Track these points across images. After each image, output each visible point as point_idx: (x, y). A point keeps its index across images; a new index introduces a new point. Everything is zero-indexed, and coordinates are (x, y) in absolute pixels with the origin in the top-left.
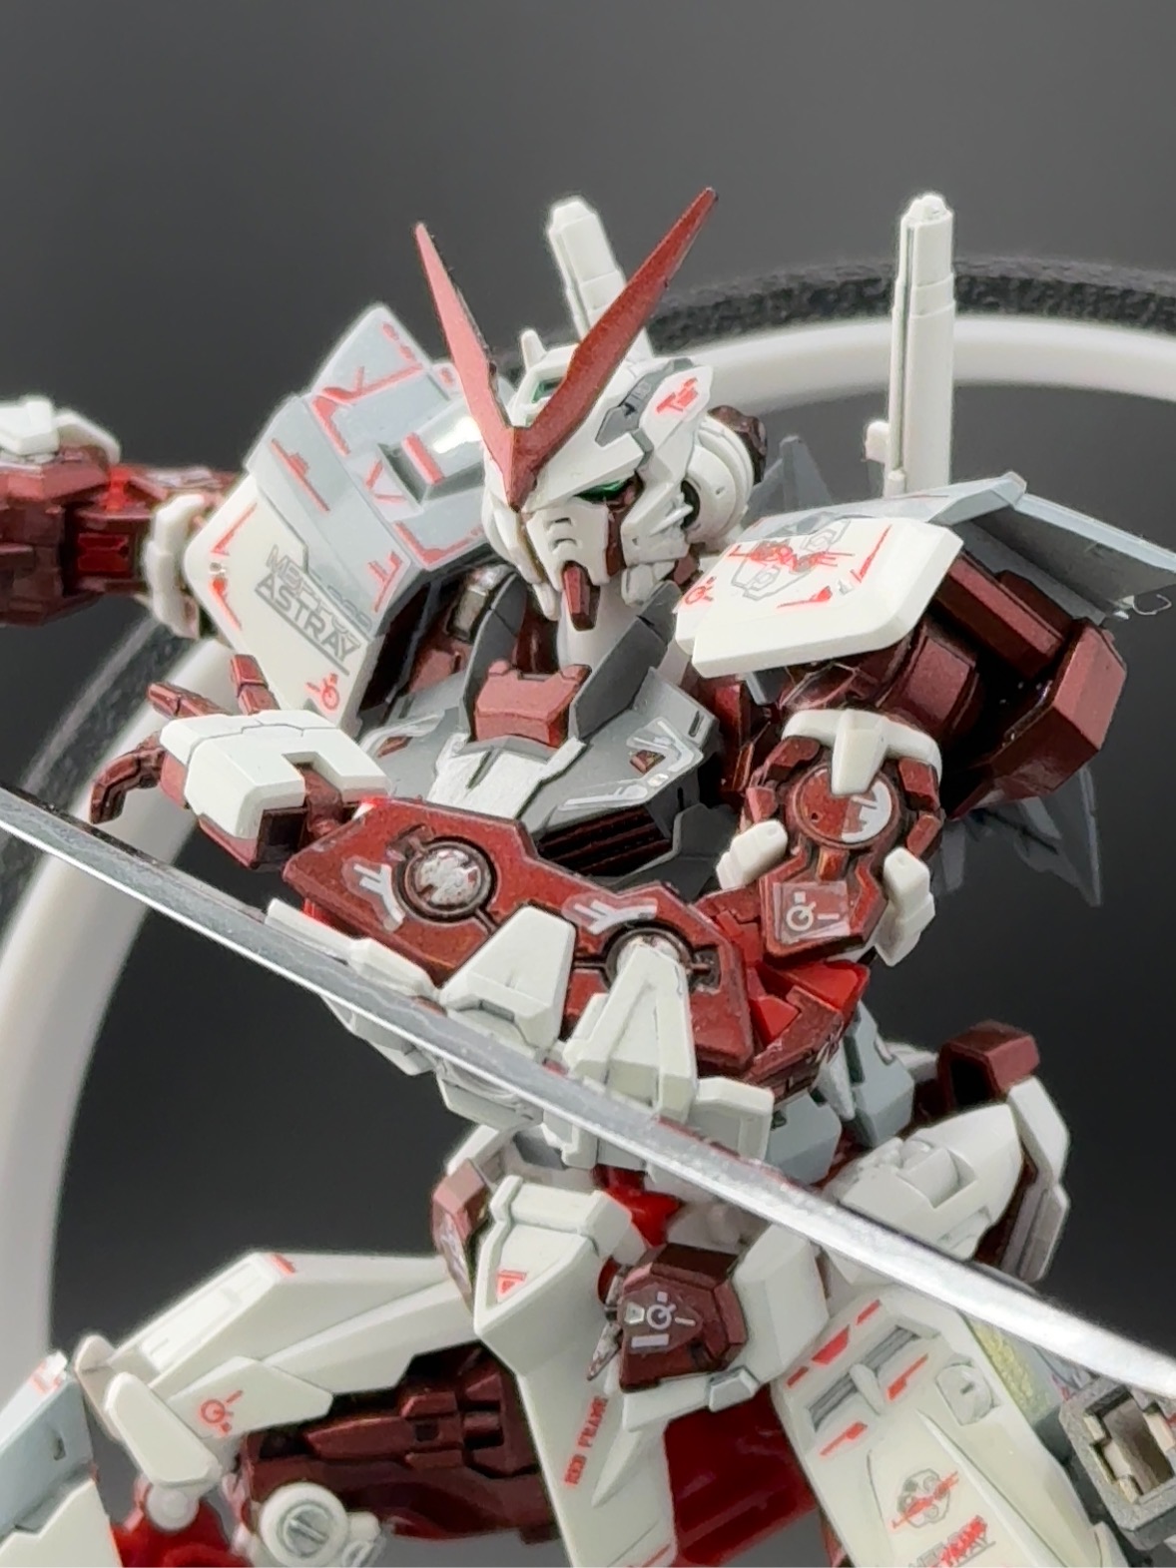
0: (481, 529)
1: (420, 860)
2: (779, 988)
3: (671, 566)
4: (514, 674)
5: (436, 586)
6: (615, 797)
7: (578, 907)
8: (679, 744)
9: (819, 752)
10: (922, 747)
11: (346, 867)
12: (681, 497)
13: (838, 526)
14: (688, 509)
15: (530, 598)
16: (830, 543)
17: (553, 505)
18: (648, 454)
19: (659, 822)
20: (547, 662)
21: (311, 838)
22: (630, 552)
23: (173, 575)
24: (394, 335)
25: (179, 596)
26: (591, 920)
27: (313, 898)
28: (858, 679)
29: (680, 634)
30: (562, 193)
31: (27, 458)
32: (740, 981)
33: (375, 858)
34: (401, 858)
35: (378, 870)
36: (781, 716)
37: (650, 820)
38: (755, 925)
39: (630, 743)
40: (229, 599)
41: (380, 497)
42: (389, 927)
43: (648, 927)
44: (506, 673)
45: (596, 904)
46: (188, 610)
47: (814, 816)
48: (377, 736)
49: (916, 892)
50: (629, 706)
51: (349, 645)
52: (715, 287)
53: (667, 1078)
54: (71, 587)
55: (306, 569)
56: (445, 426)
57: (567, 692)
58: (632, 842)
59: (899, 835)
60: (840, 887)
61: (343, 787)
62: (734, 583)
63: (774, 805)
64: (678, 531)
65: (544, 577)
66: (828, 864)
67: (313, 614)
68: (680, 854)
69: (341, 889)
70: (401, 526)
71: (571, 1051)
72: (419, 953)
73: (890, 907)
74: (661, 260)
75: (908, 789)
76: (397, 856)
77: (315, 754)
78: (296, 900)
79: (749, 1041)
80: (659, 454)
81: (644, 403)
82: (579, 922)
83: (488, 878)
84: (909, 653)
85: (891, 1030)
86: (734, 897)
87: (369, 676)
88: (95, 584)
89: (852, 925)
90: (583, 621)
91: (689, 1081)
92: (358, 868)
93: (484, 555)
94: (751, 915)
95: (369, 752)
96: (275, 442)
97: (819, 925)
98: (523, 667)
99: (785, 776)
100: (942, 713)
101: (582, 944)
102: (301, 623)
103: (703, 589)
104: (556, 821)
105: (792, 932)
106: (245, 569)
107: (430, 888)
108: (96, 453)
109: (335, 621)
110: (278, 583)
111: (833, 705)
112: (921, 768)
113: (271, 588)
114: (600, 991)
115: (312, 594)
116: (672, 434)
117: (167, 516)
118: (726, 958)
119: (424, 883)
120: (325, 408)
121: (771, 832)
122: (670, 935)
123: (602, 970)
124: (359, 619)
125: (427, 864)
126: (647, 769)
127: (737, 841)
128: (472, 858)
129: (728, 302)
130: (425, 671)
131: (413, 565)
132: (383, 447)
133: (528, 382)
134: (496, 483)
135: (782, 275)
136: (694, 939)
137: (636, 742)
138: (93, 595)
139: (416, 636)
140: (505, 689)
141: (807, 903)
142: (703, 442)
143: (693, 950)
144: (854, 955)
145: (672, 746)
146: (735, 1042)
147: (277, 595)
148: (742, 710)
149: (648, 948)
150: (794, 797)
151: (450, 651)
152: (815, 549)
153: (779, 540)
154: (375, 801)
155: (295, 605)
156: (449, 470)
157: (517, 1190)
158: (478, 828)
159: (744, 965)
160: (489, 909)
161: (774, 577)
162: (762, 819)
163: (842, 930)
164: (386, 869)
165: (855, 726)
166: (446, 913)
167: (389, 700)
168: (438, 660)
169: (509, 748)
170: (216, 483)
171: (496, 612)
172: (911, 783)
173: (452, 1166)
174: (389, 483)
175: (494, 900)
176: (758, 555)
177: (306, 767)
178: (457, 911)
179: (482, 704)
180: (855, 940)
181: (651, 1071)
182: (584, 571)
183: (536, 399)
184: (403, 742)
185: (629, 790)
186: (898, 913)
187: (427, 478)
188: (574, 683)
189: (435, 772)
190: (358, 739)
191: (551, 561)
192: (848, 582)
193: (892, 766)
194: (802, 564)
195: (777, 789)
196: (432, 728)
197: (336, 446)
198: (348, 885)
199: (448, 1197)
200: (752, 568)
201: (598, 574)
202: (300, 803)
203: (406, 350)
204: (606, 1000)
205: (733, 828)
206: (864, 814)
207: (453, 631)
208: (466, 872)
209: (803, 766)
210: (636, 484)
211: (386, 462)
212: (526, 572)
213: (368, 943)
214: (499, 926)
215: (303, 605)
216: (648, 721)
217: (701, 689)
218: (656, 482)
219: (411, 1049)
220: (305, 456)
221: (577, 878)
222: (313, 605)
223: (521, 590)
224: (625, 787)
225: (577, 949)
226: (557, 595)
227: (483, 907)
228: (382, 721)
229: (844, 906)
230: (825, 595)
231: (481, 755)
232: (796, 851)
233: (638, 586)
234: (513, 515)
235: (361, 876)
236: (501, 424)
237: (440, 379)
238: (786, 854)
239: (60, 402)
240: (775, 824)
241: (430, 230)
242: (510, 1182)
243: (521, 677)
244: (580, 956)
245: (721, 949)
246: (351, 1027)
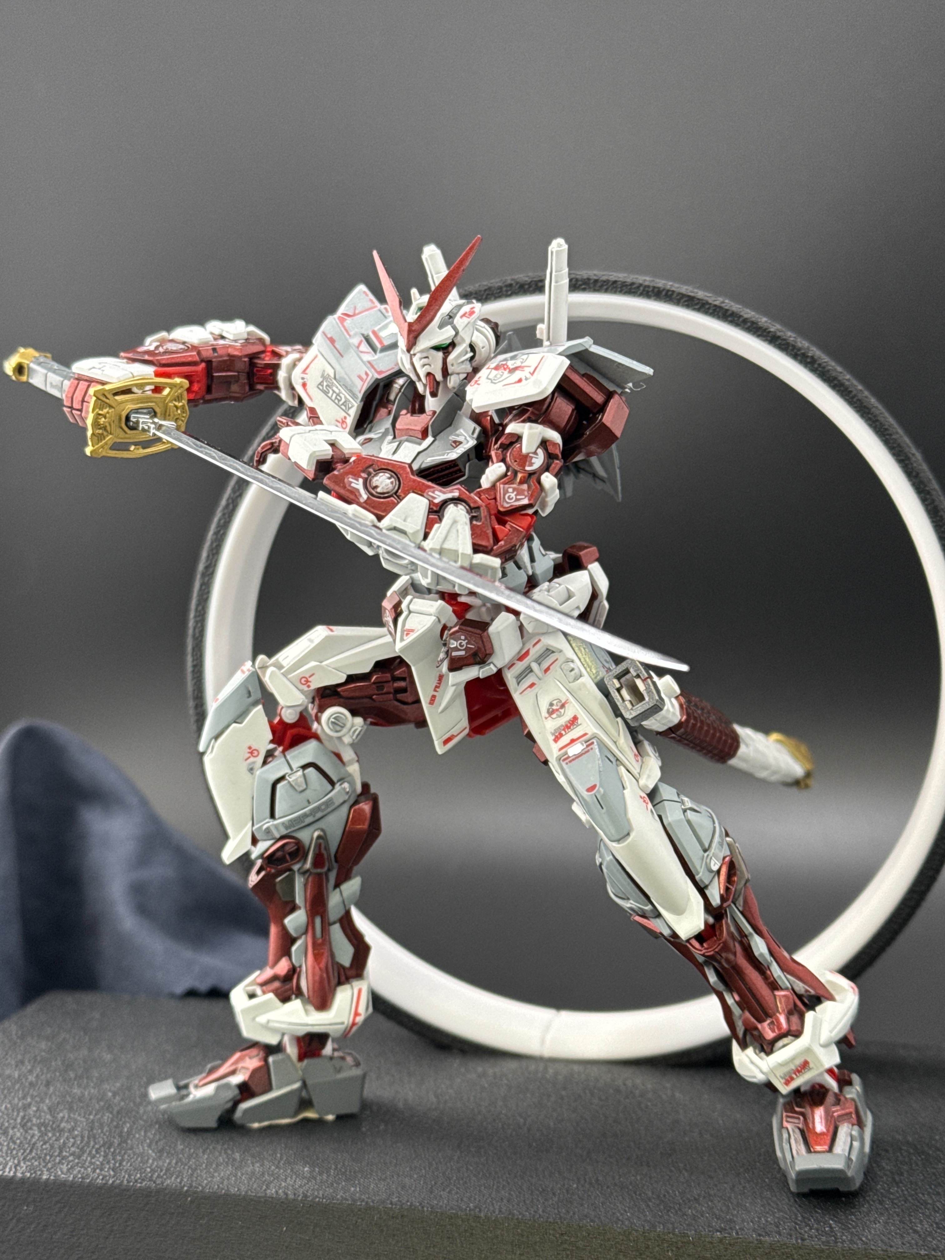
0: (397, 364)
1: (373, 477)
2: (503, 523)
3: (465, 375)
4: (409, 415)
5: (382, 384)
6: (445, 457)
7: (430, 494)
8: (468, 438)
9: (518, 438)
10: (555, 436)
11: (346, 480)
12: (469, 349)
13: (525, 357)
14: (472, 354)
15: (416, 389)
16: (522, 363)
17: (422, 351)
18: (457, 333)
19: (461, 466)
20: (422, 410)
21: (334, 469)
22: (450, 369)
23: (288, 383)
24: (367, 295)
25: (290, 391)
26: (435, 498)
27: (335, 491)
28: (532, 413)
29: (468, 398)
30: (428, 243)
31: (236, 341)
32: (488, 520)
33: (356, 476)
34: (366, 476)
35: (357, 480)
36: (505, 427)
37: (457, 465)
38: (494, 501)
39: (450, 438)
40: (308, 390)
41: (362, 352)
42: (362, 500)
43: (456, 501)
44: (406, 414)
45: (437, 492)
46: (294, 396)
47: (516, 461)
48: (361, 438)
49: (552, 488)
50: (450, 425)
51: (350, 406)
52: (485, 283)
53: (462, 554)
54: (252, 387)
55: (335, 378)
56: (385, 327)
57: (428, 420)
58: (451, 473)
59: (546, 468)
60: (525, 486)
61: (346, 452)
62: (487, 378)
63: (501, 457)
64: (468, 363)
65: (419, 379)
66: (521, 479)
67: (338, 395)
68: (468, 478)
69: (344, 487)
70: (369, 362)
71: (427, 544)
72: (372, 510)
73: (543, 494)
74: (462, 262)
75: (550, 451)
76: (364, 475)
77: (335, 440)
78: (328, 491)
79: (491, 541)
80: (461, 333)
81: (456, 315)
82: (431, 499)
83: (397, 483)
84: (550, 403)
85: (547, 546)
86: (487, 490)
87: (358, 417)
88: (260, 387)
89: (529, 500)
90: (434, 394)
91: (470, 555)
92: (351, 480)
93: (399, 373)
94: (493, 497)
95: (359, 443)
96: (324, 333)
97: (517, 500)
98: (413, 412)
99: (505, 447)
100: (563, 424)
101: (431, 506)
102: (333, 398)
103: (476, 381)
104: (424, 466)
105: (508, 503)
106: (313, 379)
107: (376, 487)
108: (261, 340)
109: (345, 397)
110: (325, 384)
111: (524, 421)
112: (555, 444)
113: (323, 386)
114: (437, 522)
115: (337, 387)
116: (466, 326)
117: (285, 362)
118: (483, 512)
119: (374, 485)
120: (342, 320)
121: (500, 467)
122: (464, 504)
123: (439, 516)
124: (354, 396)
125: (376, 478)
126: (457, 446)
127: (488, 471)
128: (392, 476)
129: (490, 288)
130: (378, 416)
131: (374, 376)
132: (363, 335)
133: (414, 308)
134: (402, 343)
135: (509, 279)
136: (472, 505)
137: (452, 438)
138: (261, 392)
139: (375, 403)
140: (406, 420)
141: (513, 492)
142: (478, 330)
143: (471, 508)
144: (530, 511)
145: (466, 439)
146: (488, 542)
147: (325, 388)
148: (491, 426)
149: (455, 508)
150: (508, 454)
151: (387, 408)
152: (516, 365)
153: (504, 363)
154: (358, 456)
155: (331, 392)
156: (387, 343)
157: (411, 601)
158: (393, 465)
159: (490, 515)
160: (398, 494)
161: (502, 376)
162: (497, 462)
163: (525, 502)
164: (361, 481)
165: (531, 428)
166: (382, 496)
167: (365, 426)
168: (383, 411)
169: (407, 440)
170: (303, 350)
171: (403, 393)
172: (551, 449)
173: (389, 593)
174: (365, 347)
175: (400, 491)
176: (497, 368)
177: (333, 445)
178: (386, 495)
179: (398, 426)
180: (530, 506)
181: (456, 552)
182: (434, 376)
183: (416, 313)
184: (370, 440)
185: (450, 454)
186: (546, 496)
187: (379, 346)
188: (430, 417)
189: (381, 449)
190: (355, 438)
191: (422, 373)
192: (528, 375)
193: (544, 443)
194: (512, 371)
195: (502, 452)
196: (380, 435)
197: (345, 333)
198: (347, 486)
199: (387, 604)
200: (494, 372)
201: (439, 377)
202: (330, 457)
203: (371, 301)
204: (440, 527)
205: (487, 465)
206: (534, 460)
207: (388, 401)
208: (389, 481)
209: (512, 443)
210: (453, 345)
211: (364, 340)
212: (414, 378)
213: (354, 507)
214: (401, 500)
215: (334, 392)
216: (457, 430)
217: (477, 418)
218: (460, 344)
219: (370, 545)
220: (334, 338)
221: (430, 483)
222: (337, 391)
223: (412, 384)
224: (448, 453)
225: (430, 508)
226: (425, 386)
227: (396, 493)
228: (362, 433)
229: (526, 493)
230: (520, 381)
231: (397, 443)
232: (509, 474)
233: (453, 382)
234: (408, 355)
235: (351, 482)
236: (403, 321)
237: (384, 311)
238: (505, 475)
239: (248, 322)
240: (502, 464)
241: (378, 253)
242: (409, 598)
243: (412, 415)
244: (431, 511)
245: (482, 509)
246: (348, 537)
